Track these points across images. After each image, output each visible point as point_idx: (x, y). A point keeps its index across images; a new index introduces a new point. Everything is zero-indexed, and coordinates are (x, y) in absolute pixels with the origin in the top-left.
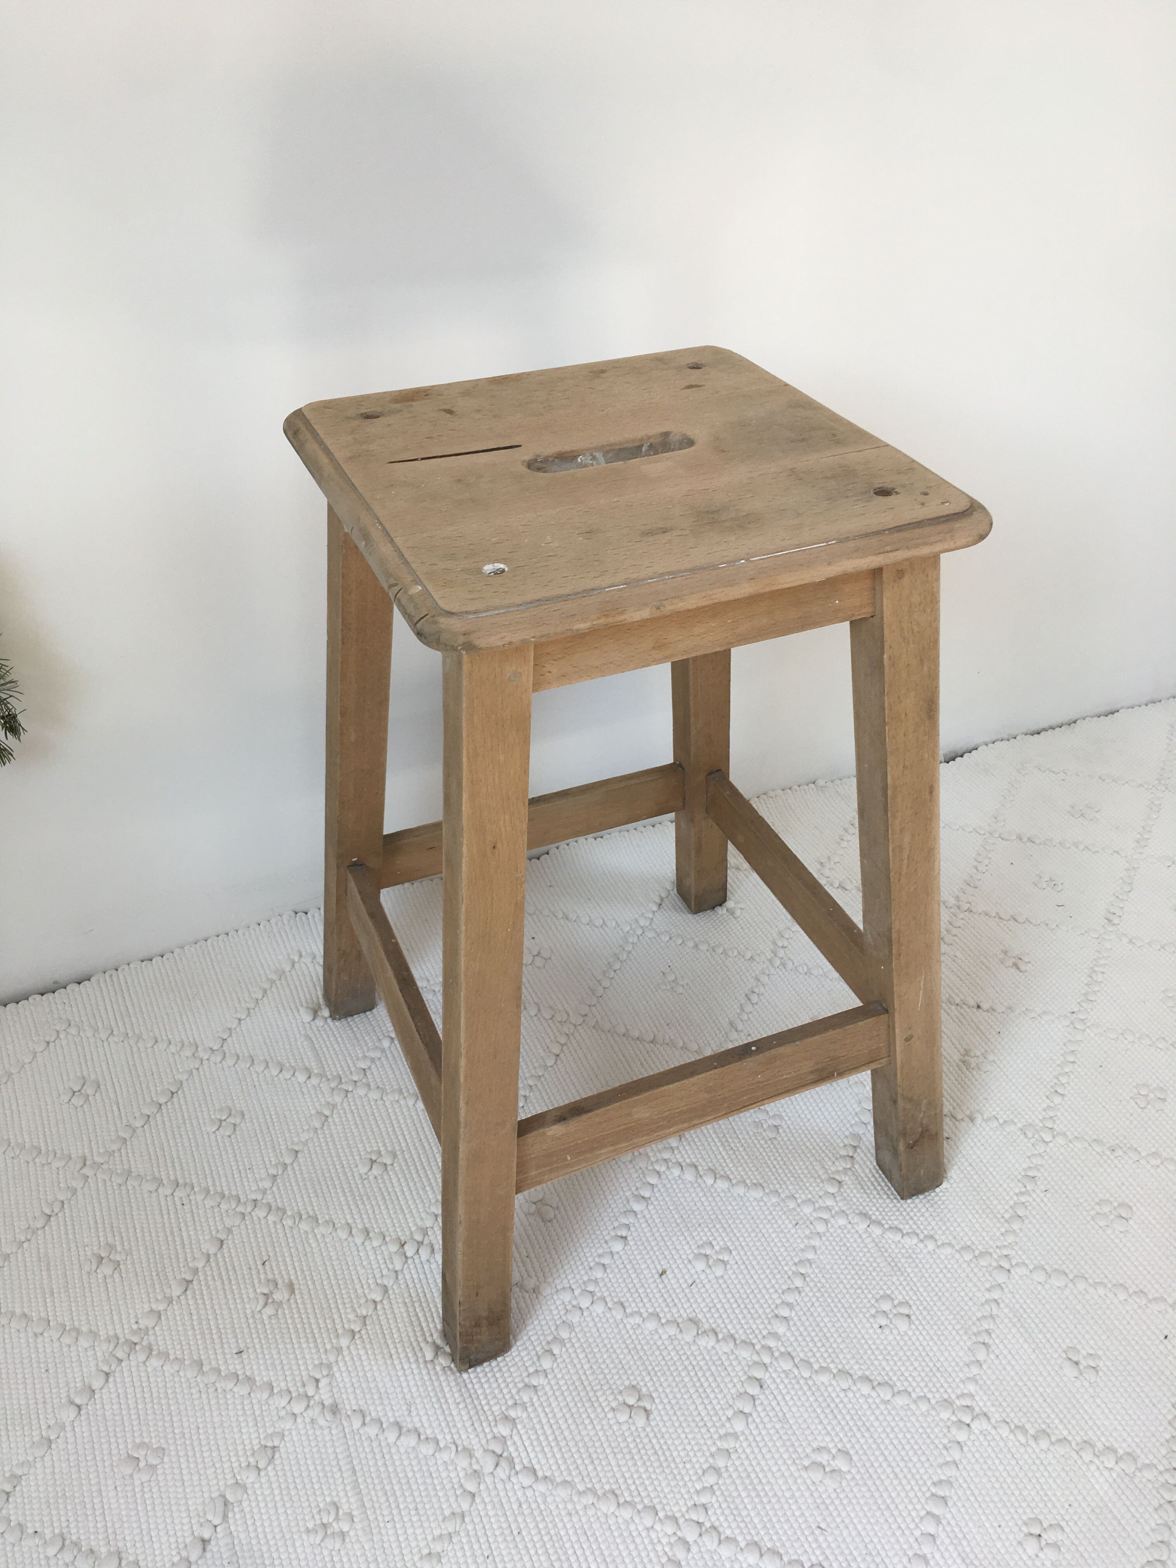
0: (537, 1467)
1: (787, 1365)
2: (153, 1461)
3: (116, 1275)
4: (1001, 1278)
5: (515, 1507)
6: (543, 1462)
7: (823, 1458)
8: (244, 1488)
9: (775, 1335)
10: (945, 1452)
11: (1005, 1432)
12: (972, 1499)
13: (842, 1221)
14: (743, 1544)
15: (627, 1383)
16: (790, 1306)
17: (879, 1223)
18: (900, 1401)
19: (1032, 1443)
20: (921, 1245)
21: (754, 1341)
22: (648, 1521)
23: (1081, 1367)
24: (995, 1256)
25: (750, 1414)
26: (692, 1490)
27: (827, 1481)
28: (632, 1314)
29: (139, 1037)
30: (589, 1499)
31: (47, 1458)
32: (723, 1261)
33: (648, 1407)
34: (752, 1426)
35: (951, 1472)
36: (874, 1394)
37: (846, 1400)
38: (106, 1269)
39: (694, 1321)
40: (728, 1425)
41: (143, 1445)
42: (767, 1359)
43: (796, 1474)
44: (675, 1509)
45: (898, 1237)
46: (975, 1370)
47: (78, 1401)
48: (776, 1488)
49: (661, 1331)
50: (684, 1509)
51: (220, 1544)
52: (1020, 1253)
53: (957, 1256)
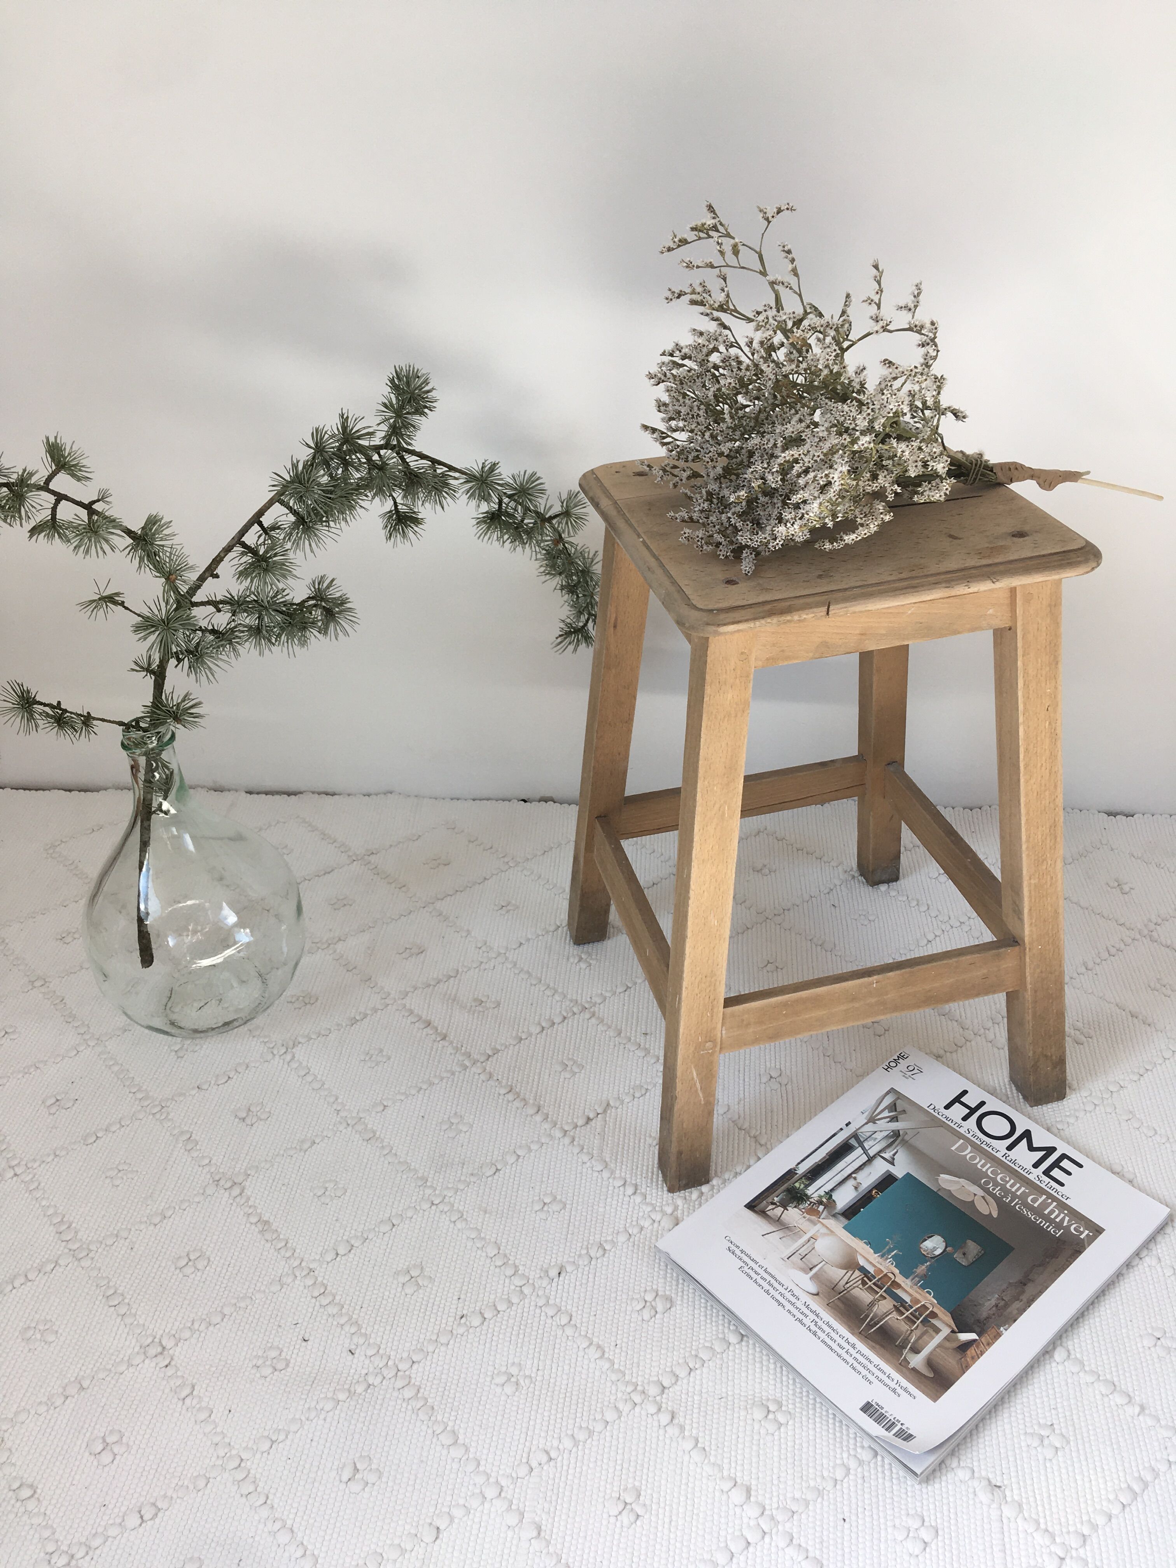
2: (576, 1070)
3: (587, 970)
8: (622, 1103)
31: (517, 1047)
41: (572, 1059)
47: (544, 1025)
51: (598, 1123)
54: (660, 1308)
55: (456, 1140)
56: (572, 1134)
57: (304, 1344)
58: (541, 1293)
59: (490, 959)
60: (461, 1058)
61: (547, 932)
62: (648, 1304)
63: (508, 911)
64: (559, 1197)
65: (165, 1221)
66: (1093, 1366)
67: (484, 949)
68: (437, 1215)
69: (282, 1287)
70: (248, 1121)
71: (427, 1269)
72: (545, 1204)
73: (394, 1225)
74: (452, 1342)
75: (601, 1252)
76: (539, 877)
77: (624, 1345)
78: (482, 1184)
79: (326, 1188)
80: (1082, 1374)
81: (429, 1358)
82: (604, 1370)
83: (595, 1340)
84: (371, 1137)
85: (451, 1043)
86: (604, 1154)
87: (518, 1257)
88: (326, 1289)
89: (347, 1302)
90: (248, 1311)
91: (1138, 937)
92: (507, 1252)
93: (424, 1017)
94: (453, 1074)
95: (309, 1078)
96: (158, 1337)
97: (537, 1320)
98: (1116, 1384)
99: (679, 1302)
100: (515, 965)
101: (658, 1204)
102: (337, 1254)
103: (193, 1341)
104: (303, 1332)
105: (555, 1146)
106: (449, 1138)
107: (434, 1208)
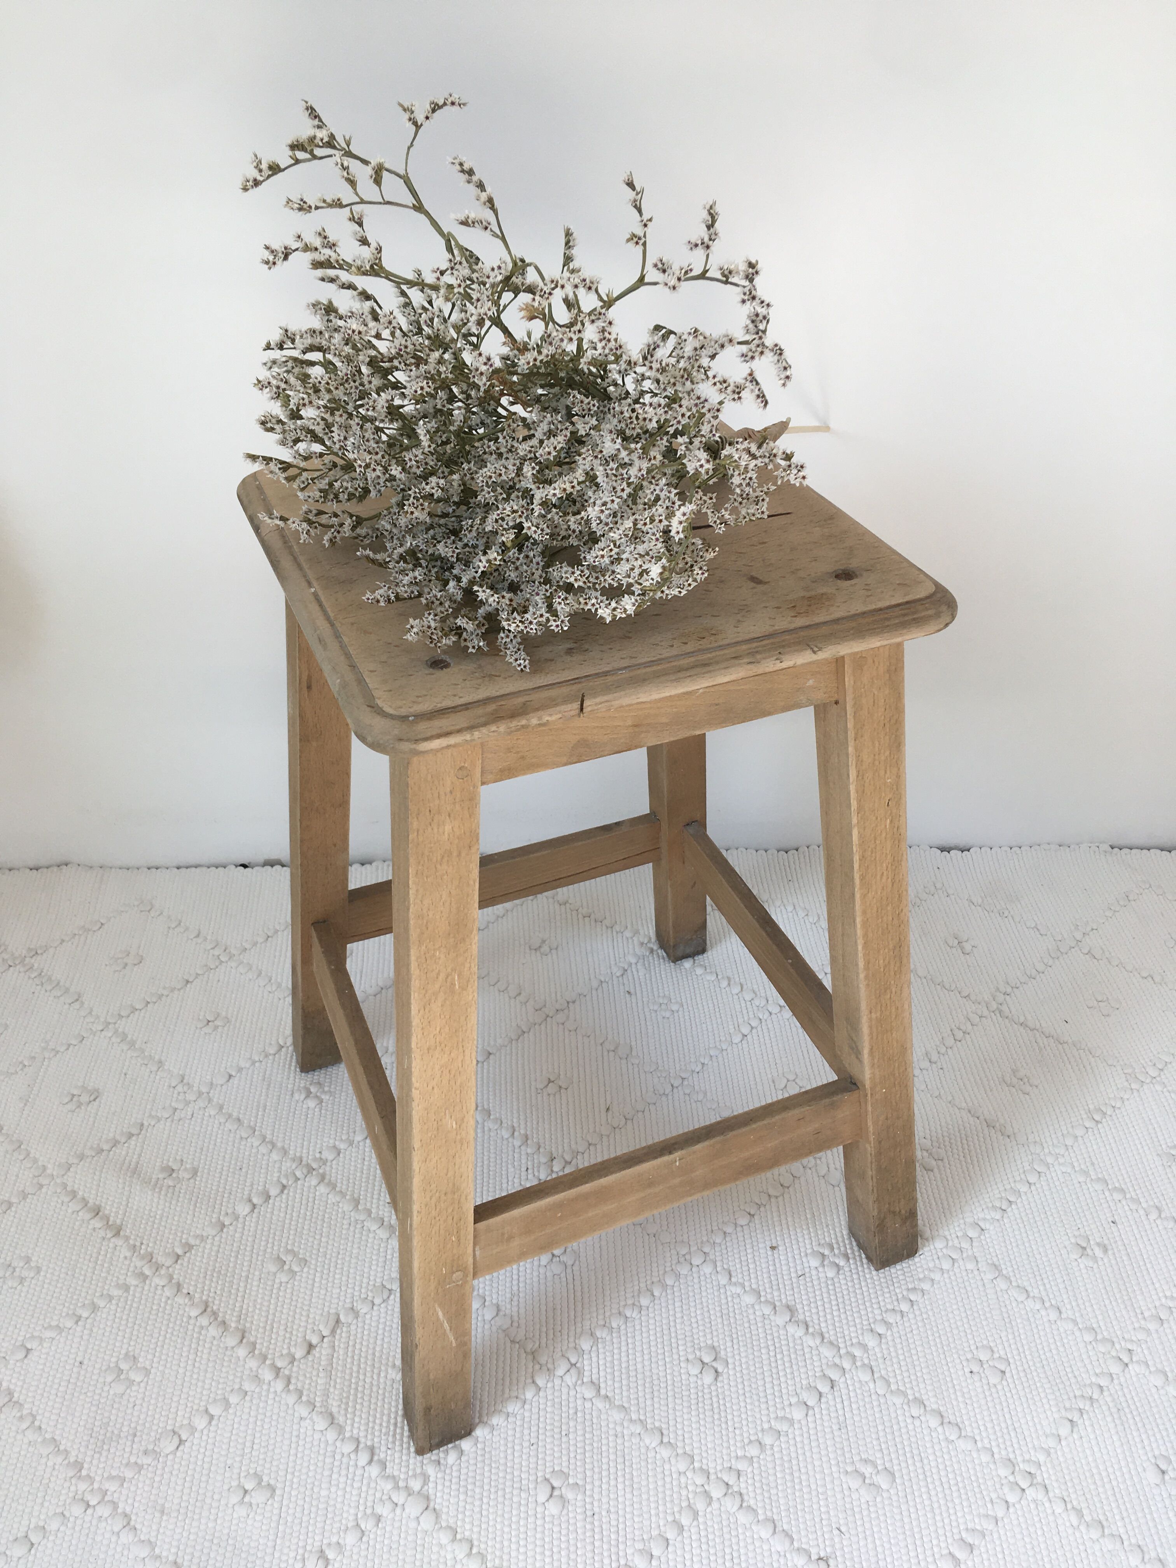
0: (602, 1385)
1: (865, 1376)
2: (296, 1268)
3: (317, 1110)
4: (1115, 1369)
5: (571, 1411)
6: (610, 1383)
7: (868, 1470)
9: (864, 1347)
10: (989, 1506)
11: (1059, 1509)
13: (970, 1266)
14: (761, 1518)
15: (709, 1342)
16: (888, 1325)
17: (1008, 1278)
18: (962, 1445)
20: (1043, 1313)
21: (841, 1345)
22: (682, 1466)
23: (1167, 1477)
24: (1117, 1346)
25: (812, 1408)
26: (733, 1454)
27: (863, 1492)
28: (735, 1284)
30: (638, 1429)
31: (217, 1238)
32: (837, 1265)
33: (720, 1370)
34: (810, 1419)
35: (989, 1526)
36: (940, 1429)
37: (911, 1427)
39: (791, 1309)
40: (787, 1410)
41: (292, 1252)
42: (847, 1365)
43: (836, 1475)
44: (712, 1465)
45: (1022, 1297)
46: (1051, 1443)
47: (255, 1201)
48: (812, 1480)
49: (757, 1307)
50: (719, 1468)
51: (322, 1352)
52: (1146, 1352)
53: (1078, 1333)
55: (125, 1397)
56: (287, 1372)
59: (187, 1103)
60: (139, 1264)
63: (216, 1027)
64: (265, 1479)
67: (180, 1088)
68: (94, 1522)
72: (246, 1492)
73: (32, 1544)
76: (259, 975)
78: (160, 1467)
85: (127, 1239)
86: (330, 1401)
91: (986, 1013)
93: (91, 1201)
94: (127, 1288)
100: (221, 1108)
101: (402, 1476)
105: (264, 1393)
106: (115, 1394)
107: (90, 1511)
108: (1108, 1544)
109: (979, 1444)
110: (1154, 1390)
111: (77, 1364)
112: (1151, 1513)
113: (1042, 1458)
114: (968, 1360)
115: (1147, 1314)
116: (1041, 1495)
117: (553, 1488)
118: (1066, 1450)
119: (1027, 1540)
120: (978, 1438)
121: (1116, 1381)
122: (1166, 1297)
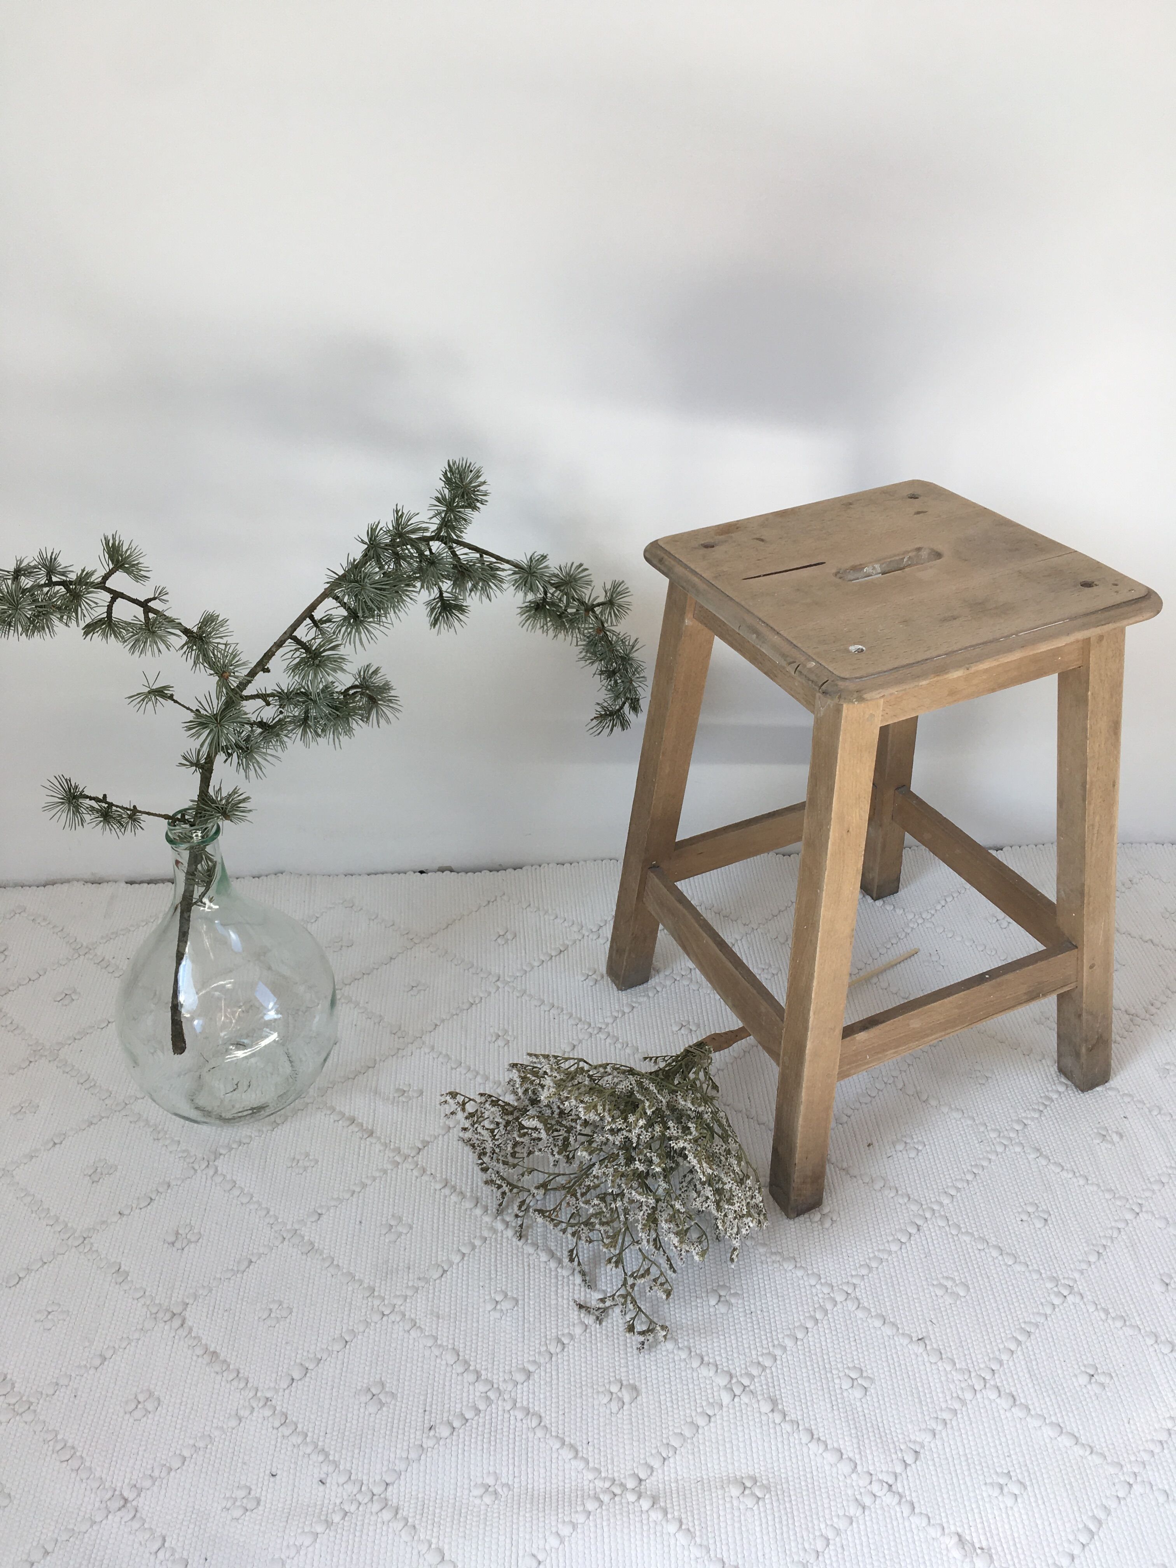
1: (942, 1223)
3: (506, 1048)
4: (1129, 1216)
7: (949, 1284)
9: (940, 1203)
10: (1040, 1307)
11: (1091, 1309)
12: (1050, 1340)
13: (1017, 1148)
14: (873, 1314)
16: (958, 1190)
17: (1046, 1156)
18: (1018, 1268)
19: (1110, 1321)
20: (1075, 1180)
21: (924, 1203)
22: (812, 1282)
23: (1169, 1288)
24: (1131, 1201)
25: (905, 1243)
26: (849, 1274)
27: (946, 1297)
29: (546, 912)
32: (916, 1148)
34: (904, 1251)
35: (1042, 1320)
36: (1000, 1258)
37: (978, 1256)
38: (500, 1043)
39: (883, 1179)
40: (886, 1245)
42: (928, 1215)
43: (926, 1287)
44: (834, 1281)
45: (1058, 1170)
46: (1084, 1266)
48: (909, 1290)
50: (839, 1283)
52: (1152, 1205)
53: (1101, 1194)
54: (627, 1399)
55: (398, 1243)
57: (272, 1479)
58: (506, 1396)
59: (405, 1045)
60: (391, 1155)
61: (462, 1010)
62: (614, 1396)
63: (419, 991)
64: (509, 1294)
65: (106, 1363)
66: (1038, 1409)
67: (399, 1034)
68: (390, 1326)
69: (241, 1421)
70: (178, 1245)
71: (388, 1385)
72: (497, 1302)
73: (346, 1342)
74: (423, 1457)
75: (560, 1346)
76: (443, 951)
77: (596, 1441)
78: (431, 1288)
79: (271, 1310)
80: (1028, 1419)
81: (402, 1477)
82: (579, 1469)
83: (567, 1439)
84: (311, 1249)
85: (379, 1139)
87: (479, 1361)
88: (286, 1418)
89: (311, 1430)
90: (208, 1451)
92: (467, 1357)
93: (347, 1114)
94: (385, 1172)
95: (236, 1192)
96: (118, 1489)
97: (506, 1424)
98: (1062, 1425)
99: (644, 1390)
100: (431, 1048)
102: (293, 1379)
103: (155, 1488)
104: (268, 1467)
105: (499, 1238)
106: (390, 1242)
107: (385, 1318)
108: (1129, 1331)
109: (1030, 1268)
110: (1158, 1231)
111: (358, 1223)
112: (1160, 1311)
113: (1077, 1275)
114: (1019, 1213)
115: (1152, 1180)
116: (1078, 1299)
117: (720, 1296)
118: (1095, 1270)
119: (1069, 1329)
120: (1029, 1263)
121: (1130, 1225)
122: (1166, 1167)
